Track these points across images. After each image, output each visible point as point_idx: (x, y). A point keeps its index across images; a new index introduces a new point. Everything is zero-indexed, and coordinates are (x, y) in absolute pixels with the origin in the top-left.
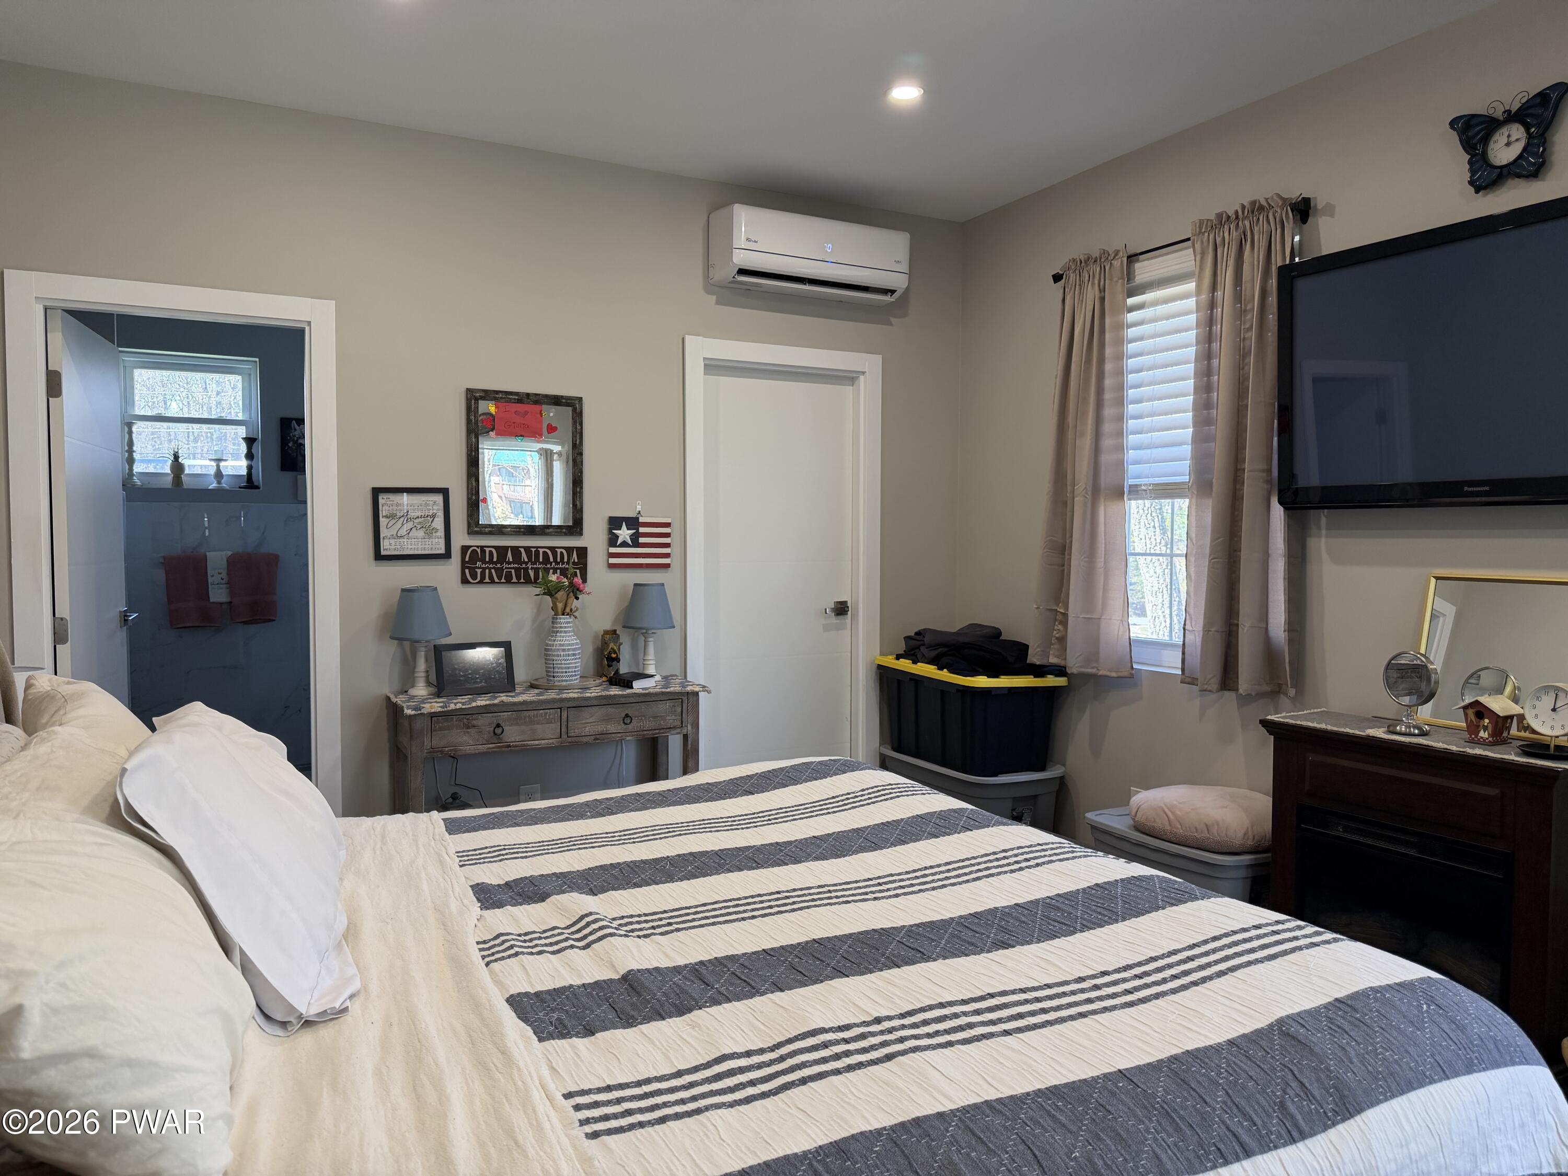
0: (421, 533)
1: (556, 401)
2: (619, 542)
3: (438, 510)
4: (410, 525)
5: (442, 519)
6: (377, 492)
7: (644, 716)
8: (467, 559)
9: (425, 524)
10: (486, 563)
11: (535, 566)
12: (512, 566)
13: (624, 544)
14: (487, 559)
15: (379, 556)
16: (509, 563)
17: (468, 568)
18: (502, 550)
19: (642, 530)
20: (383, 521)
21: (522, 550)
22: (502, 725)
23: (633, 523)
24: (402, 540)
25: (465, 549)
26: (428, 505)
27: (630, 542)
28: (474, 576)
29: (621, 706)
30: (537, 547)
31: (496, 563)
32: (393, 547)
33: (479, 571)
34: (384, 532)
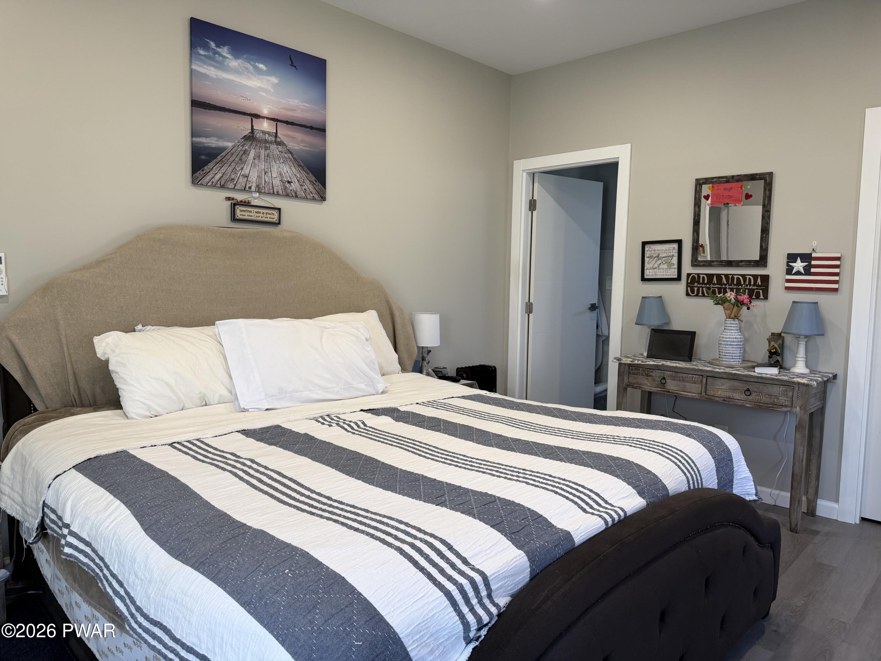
0: (665, 266)
1: (753, 177)
2: (794, 272)
3: (676, 252)
4: (660, 262)
5: (677, 258)
6: (644, 244)
7: (761, 393)
8: (689, 281)
9: (667, 260)
10: (700, 284)
11: (731, 287)
12: (716, 286)
13: (798, 273)
14: (701, 282)
15: (643, 279)
16: (714, 284)
17: (689, 286)
18: (710, 277)
19: (814, 263)
20: (646, 260)
21: (723, 276)
22: (667, 379)
23: (806, 257)
24: (655, 270)
25: (689, 275)
26: (670, 250)
27: (803, 272)
28: (693, 292)
29: (744, 382)
30: (733, 275)
31: (706, 284)
32: (651, 274)
33: (696, 289)
34: (647, 266)
